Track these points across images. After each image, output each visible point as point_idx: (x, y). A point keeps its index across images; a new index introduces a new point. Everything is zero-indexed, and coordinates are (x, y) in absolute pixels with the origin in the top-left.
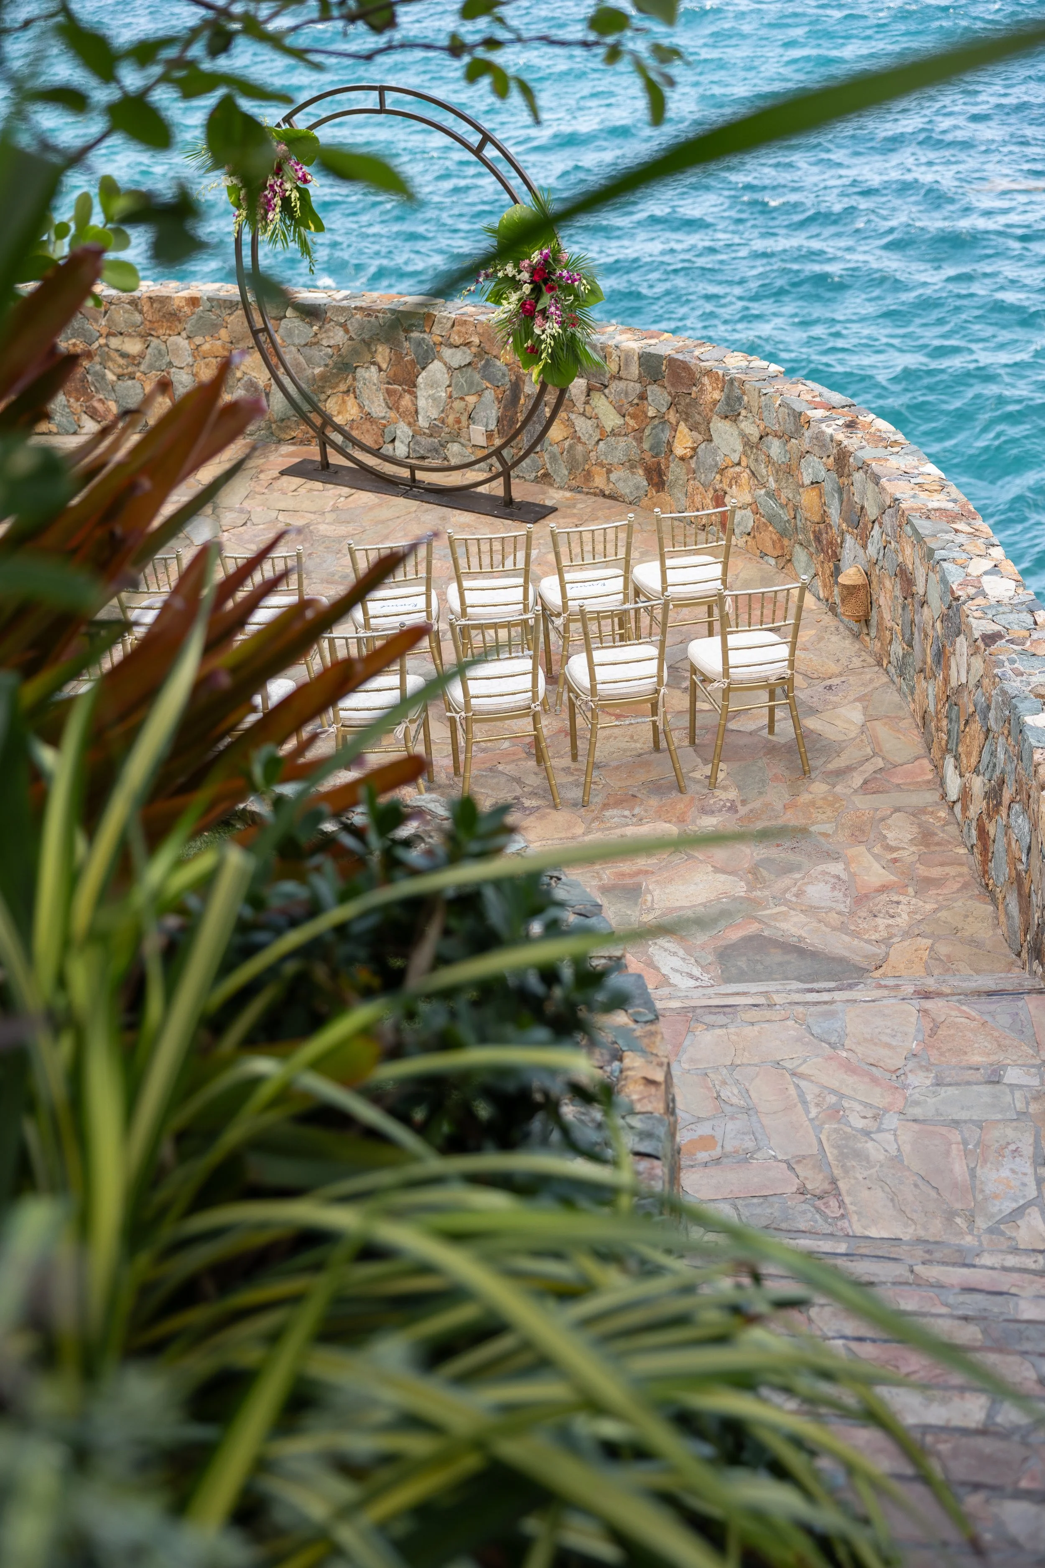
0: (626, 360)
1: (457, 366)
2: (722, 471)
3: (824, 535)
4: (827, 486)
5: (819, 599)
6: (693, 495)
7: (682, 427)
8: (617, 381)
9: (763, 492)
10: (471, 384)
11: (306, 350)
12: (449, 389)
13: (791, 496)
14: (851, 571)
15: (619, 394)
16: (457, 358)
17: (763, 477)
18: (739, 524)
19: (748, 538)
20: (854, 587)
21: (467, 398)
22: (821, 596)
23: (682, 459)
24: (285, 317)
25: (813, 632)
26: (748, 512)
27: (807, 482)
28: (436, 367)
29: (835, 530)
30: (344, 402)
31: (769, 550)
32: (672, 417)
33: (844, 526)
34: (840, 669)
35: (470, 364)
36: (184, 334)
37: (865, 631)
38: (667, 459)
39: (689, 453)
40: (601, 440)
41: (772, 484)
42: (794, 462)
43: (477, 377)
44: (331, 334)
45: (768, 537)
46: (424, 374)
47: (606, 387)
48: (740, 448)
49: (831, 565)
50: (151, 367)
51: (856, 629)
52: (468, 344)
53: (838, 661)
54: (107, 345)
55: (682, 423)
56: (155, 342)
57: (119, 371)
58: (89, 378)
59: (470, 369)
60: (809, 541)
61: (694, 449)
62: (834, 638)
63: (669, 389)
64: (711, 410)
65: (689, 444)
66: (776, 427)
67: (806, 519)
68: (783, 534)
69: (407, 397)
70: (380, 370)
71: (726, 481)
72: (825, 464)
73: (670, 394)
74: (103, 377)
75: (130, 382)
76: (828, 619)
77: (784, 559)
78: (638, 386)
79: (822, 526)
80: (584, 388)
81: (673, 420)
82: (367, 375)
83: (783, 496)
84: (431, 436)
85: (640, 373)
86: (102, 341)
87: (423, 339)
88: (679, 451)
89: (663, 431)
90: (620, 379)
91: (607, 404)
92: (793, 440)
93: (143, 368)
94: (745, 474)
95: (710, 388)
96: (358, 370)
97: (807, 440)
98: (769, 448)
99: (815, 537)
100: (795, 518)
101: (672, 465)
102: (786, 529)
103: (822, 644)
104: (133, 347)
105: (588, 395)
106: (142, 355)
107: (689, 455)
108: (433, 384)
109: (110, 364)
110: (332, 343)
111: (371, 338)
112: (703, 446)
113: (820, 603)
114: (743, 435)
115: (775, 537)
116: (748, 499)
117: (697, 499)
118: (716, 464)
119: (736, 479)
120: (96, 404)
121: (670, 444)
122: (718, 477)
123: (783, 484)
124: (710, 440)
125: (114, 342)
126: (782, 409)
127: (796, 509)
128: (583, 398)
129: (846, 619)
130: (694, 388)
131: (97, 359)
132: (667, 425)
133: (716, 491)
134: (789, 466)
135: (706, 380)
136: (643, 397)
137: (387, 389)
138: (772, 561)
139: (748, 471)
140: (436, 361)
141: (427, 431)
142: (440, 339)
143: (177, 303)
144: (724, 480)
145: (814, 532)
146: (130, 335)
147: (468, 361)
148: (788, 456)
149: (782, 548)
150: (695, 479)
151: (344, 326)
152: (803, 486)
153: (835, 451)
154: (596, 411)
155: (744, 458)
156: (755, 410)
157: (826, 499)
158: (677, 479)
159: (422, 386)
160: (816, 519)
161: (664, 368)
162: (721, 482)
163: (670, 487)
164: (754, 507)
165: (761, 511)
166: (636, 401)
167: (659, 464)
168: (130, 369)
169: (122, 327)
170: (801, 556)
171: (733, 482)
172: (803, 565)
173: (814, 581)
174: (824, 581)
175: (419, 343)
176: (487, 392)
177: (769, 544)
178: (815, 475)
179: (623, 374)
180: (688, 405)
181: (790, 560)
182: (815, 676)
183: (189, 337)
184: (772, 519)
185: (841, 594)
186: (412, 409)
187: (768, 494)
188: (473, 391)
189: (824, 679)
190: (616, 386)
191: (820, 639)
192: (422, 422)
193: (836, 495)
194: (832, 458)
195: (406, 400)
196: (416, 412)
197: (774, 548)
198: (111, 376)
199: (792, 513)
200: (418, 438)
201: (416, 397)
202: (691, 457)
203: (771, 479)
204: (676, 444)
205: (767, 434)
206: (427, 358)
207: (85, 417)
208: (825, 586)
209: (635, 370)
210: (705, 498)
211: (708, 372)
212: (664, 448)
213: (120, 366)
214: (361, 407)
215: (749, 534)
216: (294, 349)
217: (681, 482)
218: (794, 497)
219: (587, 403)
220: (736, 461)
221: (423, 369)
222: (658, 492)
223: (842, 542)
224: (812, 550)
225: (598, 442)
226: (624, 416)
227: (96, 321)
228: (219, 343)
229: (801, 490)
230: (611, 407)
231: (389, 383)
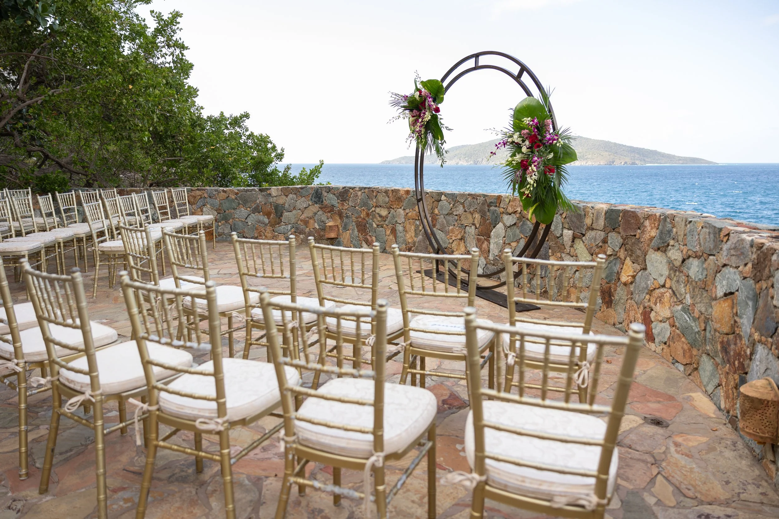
0: (597, 215)
1: (509, 225)
2: (650, 292)
3: (732, 346)
4: (741, 296)
5: (720, 409)
6: (629, 311)
7: (628, 261)
8: (590, 231)
9: (680, 307)
10: (514, 235)
11: (447, 217)
12: (504, 239)
13: (703, 309)
14: (760, 383)
15: (591, 239)
16: (509, 220)
17: (681, 295)
18: (659, 334)
19: (665, 347)
20: (761, 401)
21: (512, 244)
22: (723, 406)
23: (625, 284)
24: (441, 200)
25: (704, 439)
26: (667, 325)
27: (720, 293)
28: (500, 226)
29: (745, 341)
30: (459, 244)
31: (680, 358)
32: (622, 254)
33: (756, 336)
34: (727, 495)
35: (515, 224)
36: (402, 208)
37: (770, 456)
38: (615, 284)
39: (630, 279)
40: (578, 271)
41: (688, 300)
42: (710, 278)
43: (518, 231)
44: (458, 209)
45: (680, 346)
46: (494, 230)
47: (584, 235)
48: (666, 272)
49: (737, 377)
50: (390, 222)
51: (758, 451)
52: (515, 212)
53: (727, 483)
54: (375, 211)
55: (628, 258)
56: (392, 211)
57: (378, 223)
58: (368, 225)
59: (515, 227)
60: (716, 352)
61: (634, 277)
62: (728, 454)
63: (622, 233)
64: (648, 245)
65: (631, 273)
66: (697, 248)
67: (715, 330)
68: (692, 345)
69: (486, 243)
70: (476, 228)
71: (653, 300)
72: (741, 272)
73: (622, 237)
74: (372, 225)
75: (381, 229)
76: (725, 431)
77: (692, 367)
78: (603, 233)
79: (731, 337)
80: (571, 237)
81: (622, 257)
82: (470, 231)
83: (696, 311)
84: (494, 265)
85: (605, 224)
86: (373, 209)
87: (496, 210)
88: (624, 278)
89: (615, 265)
90: (593, 229)
91: (583, 247)
92: (711, 257)
93: (386, 222)
94: (668, 294)
95: (649, 228)
96: (467, 228)
97: (725, 253)
98: (689, 269)
99: (722, 347)
100: (705, 330)
101: (618, 289)
102: (695, 340)
103: (711, 456)
104: (384, 212)
105: (573, 241)
106: (387, 217)
107: (630, 281)
108: (497, 236)
109: (375, 220)
110: (457, 213)
111: (474, 211)
112: (640, 274)
113: (718, 412)
114: (670, 262)
115: (686, 347)
116: (668, 314)
117: (632, 313)
118: (647, 287)
119: (660, 299)
120: (368, 237)
121: (618, 274)
122: (648, 297)
123: (698, 300)
124: (645, 269)
125: (378, 210)
126: (704, 229)
127: (707, 320)
128: (570, 243)
129: (747, 438)
130: (639, 231)
131: (371, 217)
132: (618, 261)
133: (645, 308)
134: (705, 282)
135: (647, 223)
136: (605, 241)
137: (478, 238)
138: (681, 368)
139: (670, 291)
140: (500, 223)
141: (492, 262)
142: (503, 210)
143: (402, 193)
144: (651, 300)
145: (722, 343)
146: (383, 207)
147: (514, 222)
148: (705, 273)
149: (691, 357)
150: (632, 299)
151: (463, 204)
152: (715, 299)
153: (755, 256)
154: (576, 251)
155: (668, 281)
156: (680, 238)
157: (739, 309)
158: (620, 299)
159: (493, 237)
160: (726, 330)
161: (620, 219)
162: (649, 300)
163: (616, 304)
164: (672, 321)
165: (677, 324)
166: (600, 244)
167: (610, 288)
168: (382, 223)
169: (381, 203)
170: (707, 365)
171: (658, 300)
172: (708, 373)
173: (717, 391)
174: (726, 392)
175: (494, 212)
176: (521, 240)
177: (680, 352)
178: (729, 285)
179: (594, 226)
180: (634, 244)
181: (696, 369)
182: (690, 494)
183: (404, 209)
184: (685, 331)
185: (742, 405)
186: (487, 250)
187: (683, 309)
188: (515, 240)
189: (701, 503)
190: (590, 234)
191: (711, 449)
192: (491, 257)
193: (750, 303)
194: (750, 265)
195: (485, 245)
196: (489, 251)
197: (684, 356)
198: (375, 226)
199: (703, 325)
200: (488, 265)
201: (490, 243)
202: (632, 283)
203: (688, 296)
204: (622, 274)
205: (689, 257)
206: (496, 221)
207: (364, 242)
208: (727, 397)
209: (601, 222)
210: (636, 313)
211: (648, 217)
212: (615, 277)
213: (378, 221)
214: (466, 247)
215: (665, 343)
216: (442, 216)
217: (622, 301)
218: (706, 310)
219: (572, 246)
220: (662, 283)
221: (494, 227)
222: (607, 308)
223: (752, 354)
224: (718, 360)
225: (575, 272)
226: (592, 255)
227: (372, 199)
228: (415, 212)
229: (714, 303)
230: (585, 249)
231: (479, 235)
